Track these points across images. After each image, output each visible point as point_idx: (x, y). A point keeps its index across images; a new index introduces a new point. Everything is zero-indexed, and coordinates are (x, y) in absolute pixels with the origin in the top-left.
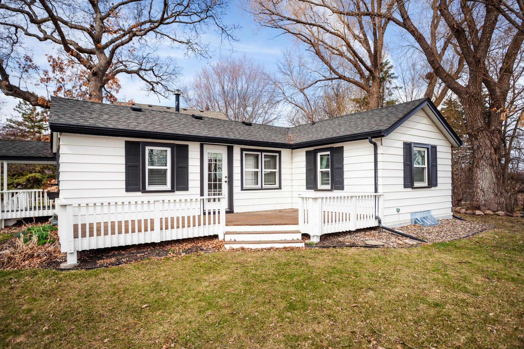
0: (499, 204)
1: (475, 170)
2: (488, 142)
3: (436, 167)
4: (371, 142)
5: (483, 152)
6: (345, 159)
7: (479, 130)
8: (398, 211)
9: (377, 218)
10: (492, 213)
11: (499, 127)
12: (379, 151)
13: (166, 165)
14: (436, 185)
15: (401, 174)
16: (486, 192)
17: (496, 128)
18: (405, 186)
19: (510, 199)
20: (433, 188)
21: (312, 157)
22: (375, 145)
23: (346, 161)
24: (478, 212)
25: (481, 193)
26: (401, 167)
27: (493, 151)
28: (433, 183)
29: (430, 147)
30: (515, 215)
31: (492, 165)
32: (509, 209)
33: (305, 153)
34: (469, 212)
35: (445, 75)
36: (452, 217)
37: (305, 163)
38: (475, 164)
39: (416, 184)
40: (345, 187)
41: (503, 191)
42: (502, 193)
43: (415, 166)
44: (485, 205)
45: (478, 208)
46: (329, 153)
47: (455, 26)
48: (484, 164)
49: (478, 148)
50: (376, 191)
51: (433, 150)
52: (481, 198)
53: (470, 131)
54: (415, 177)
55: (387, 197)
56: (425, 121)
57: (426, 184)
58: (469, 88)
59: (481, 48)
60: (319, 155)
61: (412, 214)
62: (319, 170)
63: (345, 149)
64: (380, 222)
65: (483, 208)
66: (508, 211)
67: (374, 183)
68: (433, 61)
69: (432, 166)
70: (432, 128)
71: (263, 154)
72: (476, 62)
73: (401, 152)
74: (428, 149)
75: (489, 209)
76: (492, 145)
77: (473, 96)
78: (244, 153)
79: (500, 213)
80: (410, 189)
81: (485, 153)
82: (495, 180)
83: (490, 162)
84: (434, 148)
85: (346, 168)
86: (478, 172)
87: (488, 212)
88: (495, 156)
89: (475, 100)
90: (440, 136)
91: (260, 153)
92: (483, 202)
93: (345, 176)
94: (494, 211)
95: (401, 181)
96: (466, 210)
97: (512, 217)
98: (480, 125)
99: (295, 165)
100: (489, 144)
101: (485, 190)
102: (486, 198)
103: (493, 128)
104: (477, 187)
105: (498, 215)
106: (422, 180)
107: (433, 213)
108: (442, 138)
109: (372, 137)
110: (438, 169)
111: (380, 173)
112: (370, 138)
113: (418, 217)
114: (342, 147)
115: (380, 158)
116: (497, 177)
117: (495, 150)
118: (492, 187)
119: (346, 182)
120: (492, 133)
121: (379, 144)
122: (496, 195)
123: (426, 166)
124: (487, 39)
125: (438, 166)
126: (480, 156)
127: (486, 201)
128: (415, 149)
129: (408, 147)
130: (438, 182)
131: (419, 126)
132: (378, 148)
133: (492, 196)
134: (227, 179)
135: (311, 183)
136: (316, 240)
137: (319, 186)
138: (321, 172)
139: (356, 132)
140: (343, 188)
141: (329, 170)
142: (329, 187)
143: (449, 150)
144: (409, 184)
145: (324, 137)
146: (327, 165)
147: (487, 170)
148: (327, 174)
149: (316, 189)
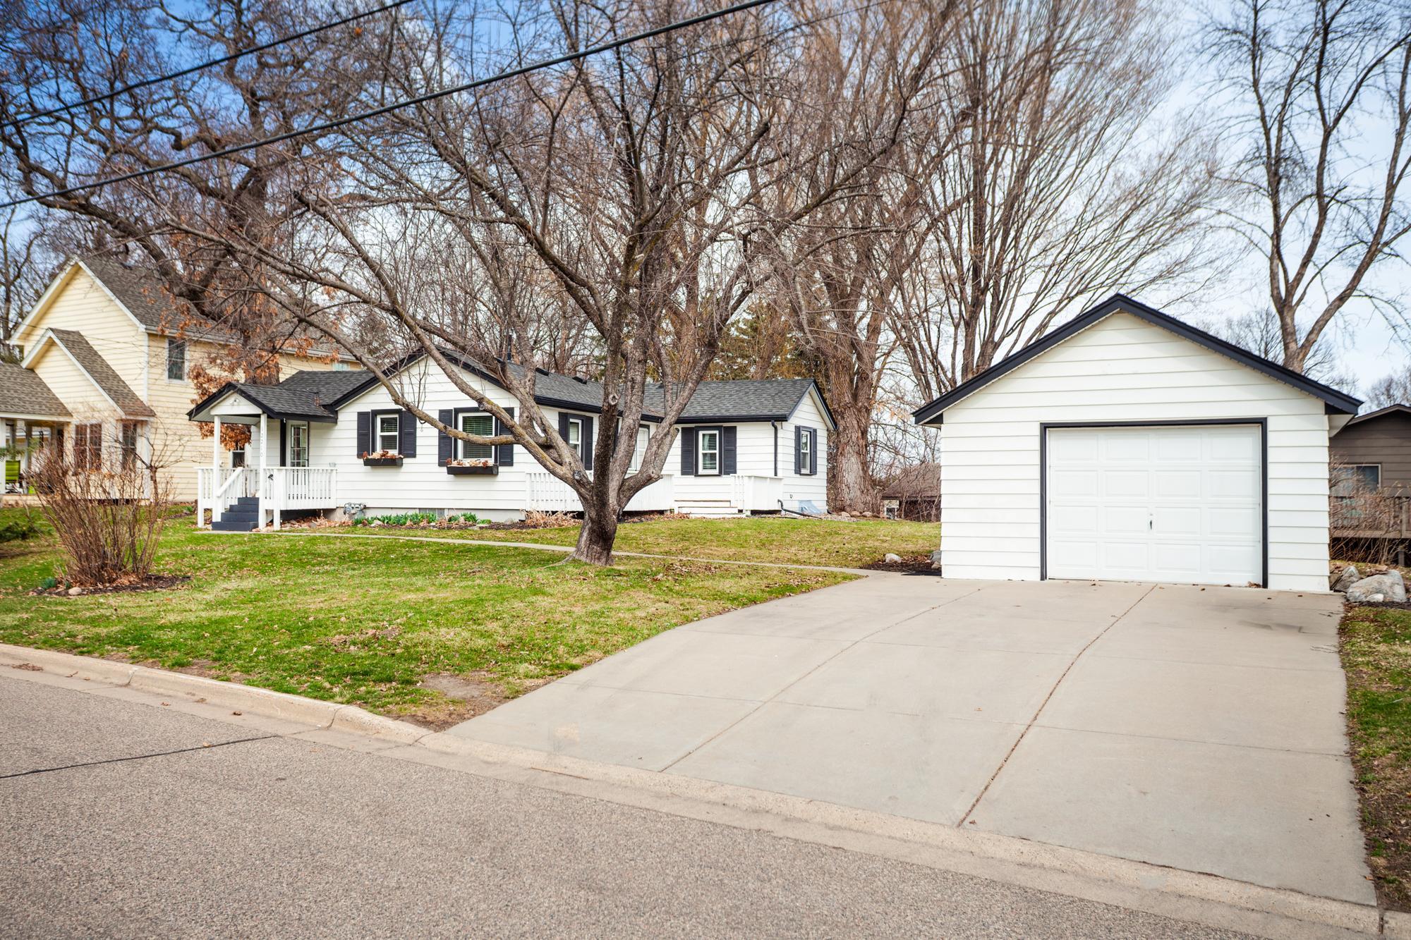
0: (865, 503)
1: (840, 458)
3: (816, 453)
4: (773, 425)
5: (849, 436)
7: (846, 407)
8: (792, 495)
9: (779, 501)
10: (859, 514)
12: (779, 435)
13: (578, 441)
14: (815, 473)
15: (793, 459)
16: (851, 489)
17: (863, 404)
18: (796, 473)
19: (876, 496)
20: (813, 477)
21: (692, 436)
22: (776, 429)
23: (739, 442)
24: (844, 514)
25: (846, 491)
26: (793, 451)
27: (860, 434)
28: (813, 472)
29: (812, 431)
30: (881, 515)
31: (858, 453)
32: (875, 509)
33: (681, 430)
36: (827, 511)
37: (680, 442)
38: (841, 451)
39: (803, 471)
40: (738, 470)
41: (870, 486)
42: (868, 489)
43: (802, 451)
44: (850, 506)
45: (844, 509)
46: (717, 432)
48: (852, 451)
49: (844, 430)
50: (776, 474)
51: (813, 433)
52: (846, 496)
53: (836, 407)
54: (802, 463)
55: (785, 481)
56: (811, 402)
57: (809, 471)
60: (701, 433)
61: (801, 502)
62: (701, 452)
63: (738, 429)
64: (782, 505)
65: (848, 509)
66: (873, 511)
67: (773, 466)
69: (813, 451)
70: (813, 410)
73: (793, 436)
74: (810, 432)
75: (855, 510)
76: (859, 427)
79: (866, 513)
80: (799, 476)
81: (851, 437)
82: (861, 473)
83: (856, 448)
84: (815, 431)
85: (739, 451)
86: (844, 462)
87: (854, 513)
88: (862, 441)
89: (842, 366)
90: (818, 418)
92: (848, 502)
94: (861, 512)
95: (793, 466)
96: (834, 509)
97: (879, 517)
98: (847, 400)
100: (856, 426)
101: (851, 485)
102: (851, 495)
103: (859, 404)
104: (841, 482)
105: (865, 516)
106: (805, 467)
107: (815, 504)
108: (821, 420)
109: (775, 421)
110: (818, 455)
111: (779, 457)
112: (771, 421)
113: (804, 505)
114: (735, 428)
115: (779, 441)
116: (863, 469)
117: (862, 433)
118: (858, 482)
119: (739, 466)
120: (859, 411)
121: (779, 427)
122: (862, 492)
123: (809, 451)
125: (818, 452)
126: (847, 441)
127: (852, 500)
128: (803, 433)
129: (798, 429)
130: (818, 470)
131: (806, 408)
132: (779, 431)
133: (859, 493)
135: (689, 467)
136: (749, 513)
137: (701, 471)
138: (705, 455)
139: (753, 413)
140: (735, 472)
141: (717, 452)
142: (716, 472)
143: (825, 434)
144: (798, 471)
145: (709, 413)
146: (712, 446)
147: (853, 460)
148: (713, 456)
149: (697, 475)
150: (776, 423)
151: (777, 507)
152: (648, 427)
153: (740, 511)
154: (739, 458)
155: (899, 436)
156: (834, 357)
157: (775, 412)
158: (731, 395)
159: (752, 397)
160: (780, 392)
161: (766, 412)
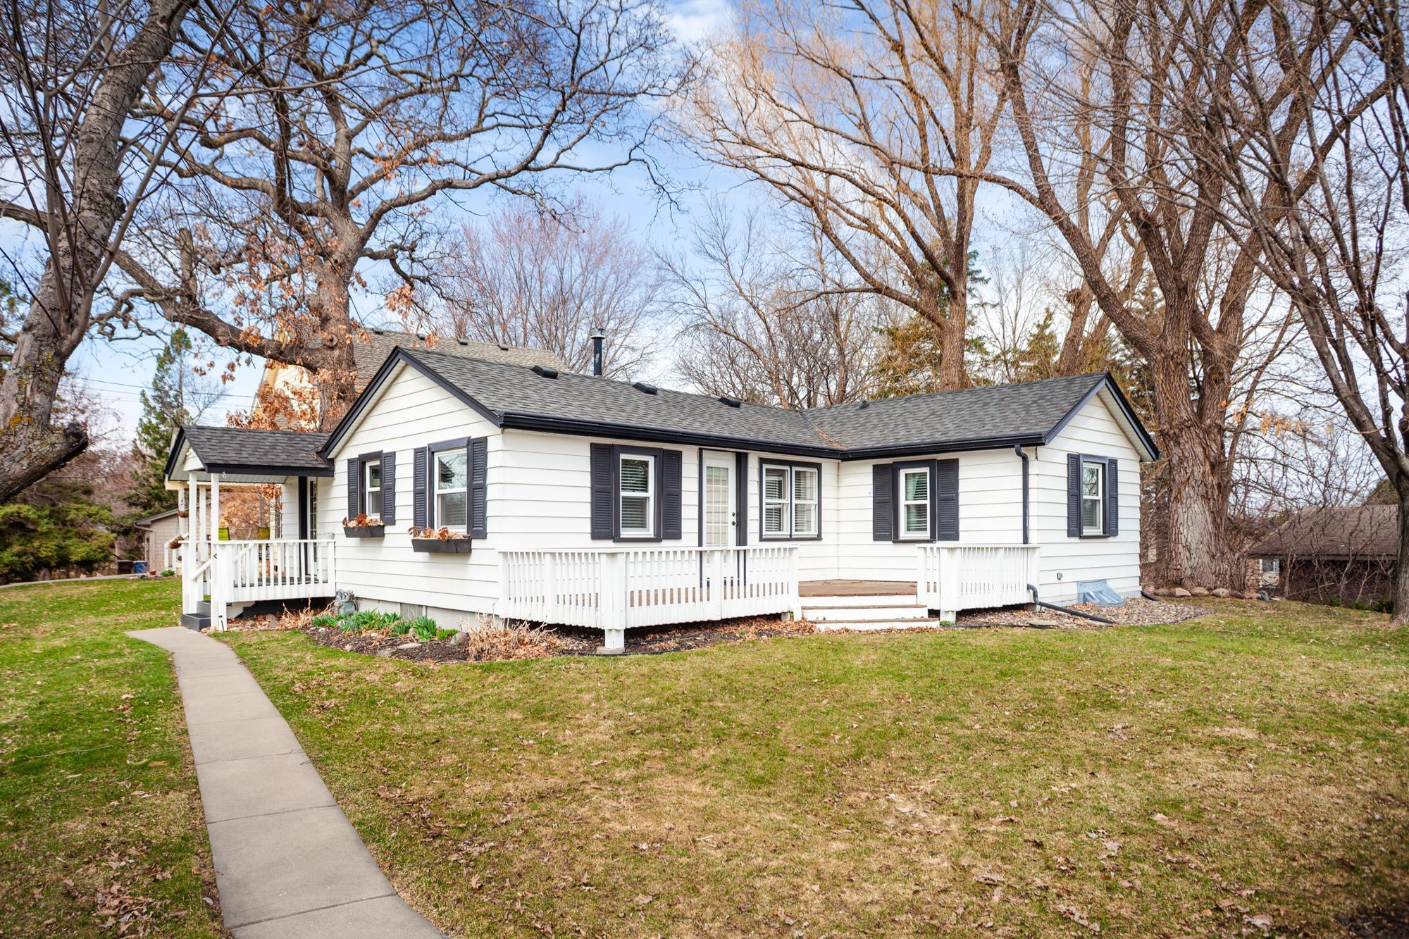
0: (1218, 575)
1: (1174, 506)
2: (1199, 450)
3: (1117, 499)
4: (1019, 453)
5: (1189, 471)
6: (961, 483)
7: (1184, 426)
8: (1059, 577)
9: (1029, 587)
10: (1206, 592)
11: (1218, 421)
12: (1031, 470)
13: (646, 491)
14: (1115, 533)
15: (1064, 511)
16: (1193, 551)
17: (1213, 421)
18: (1070, 534)
19: (1238, 565)
20: (1111, 539)
21: (888, 477)
22: (1025, 459)
23: (963, 486)
24: (1179, 591)
25: (1184, 554)
26: (1064, 498)
27: (1208, 468)
28: (1110, 529)
29: (1107, 463)
30: (1247, 595)
31: (1206, 498)
32: (1237, 585)
33: (870, 470)
34: (1162, 591)
35: (1119, 311)
36: (1139, 595)
37: (870, 489)
38: (1173, 495)
39: (1087, 531)
40: (961, 535)
41: (1226, 549)
42: (1223, 554)
43: (1085, 497)
44: (1192, 578)
45: (1180, 583)
46: (926, 470)
47: (1141, 217)
48: (1192, 493)
49: (1181, 462)
50: (1026, 540)
51: (1110, 467)
52: (1185, 564)
53: (1166, 427)
54: (1084, 518)
55: (1044, 551)
56: (1100, 413)
57: (1099, 531)
58: (1166, 341)
59: (1189, 264)
60: (902, 473)
61: (1082, 583)
62: (903, 502)
63: (961, 464)
64: (1035, 595)
65: (1188, 583)
66: (1233, 588)
67: (1021, 527)
68: (1097, 282)
69: (1111, 497)
70: (1109, 426)
71: (795, 469)
72: (1179, 290)
73: (1064, 471)
74: (1104, 465)
75: (1200, 585)
76: (1207, 457)
77: (1172, 358)
78: (765, 467)
79: (1220, 591)
80: (1076, 540)
81: (1192, 472)
82: (1210, 527)
83: (1202, 490)
84: (1114, 462)
85: (963, 499)
86: (1180, 511)
87: (1198, 590)
88: (1211, 478)
89: (1177, 364)
90: (1121, 441)
91: (787, 468)
92: (1188, 572)
93: (961, 515)
94: (1209, 589)
95: (1064, 524)
96: (1157, 588)
97: (1242, 598)
98: (1184, 415)
99: (844, 492)
100: (1201, 455)
101: (1193, 546)
102: (1194, 562)
103: (1208, 422)
104: (1176, 542)
105: (1217, 596)
106: (1092, 523)
107: (1111, 584)
108: (1126, 444)
109: (1022, 446)
110: (1120, 503)
111: (1032, 510)
112: (1017, 446)
113: (1090, 590)
114: (956, 461)
115: (1033, 480)
116: (1214, 522)
117: (1213, 466)
118: (1205, 541)
119: (963, 525)
120: (1207, 432)
121: (1031, 457)
122: (1213, 556)
123: (1100, 497)
124: (1200, 246)
125: (1120, 498)
126: (1184, 479)
127: (1195, 569)
128: (1086, 466)
129: (1075, 462)
130: (1120, 527)
131: (1091, 424)
132: (1030, 464)
133: (1206, 559)
134: (734, 519)
135: (885, 527)
136: (951, 618)
137: (903, 534)
138: (908, 507)
139: (985, 434)
140: (955, 537)
141: (927, 502)
142: (926, 535)
143: (1136, 467)
144: (1075, 529)
145: (915, 440)
146: (919, 494)
147: (1196, 507)
148: (921, 509)
149: (896, 540)
150: (1024, 450)
151: (1026, 598)
152: (818, 466)
153: (934, 613)
154: (963, 512)
155: (1279, 473)
156: (1161, 350)
157: (1025, 430)
158: (960, 410)
159: (992, 410)
160: (1042, 398)
161: (1008, 431)
